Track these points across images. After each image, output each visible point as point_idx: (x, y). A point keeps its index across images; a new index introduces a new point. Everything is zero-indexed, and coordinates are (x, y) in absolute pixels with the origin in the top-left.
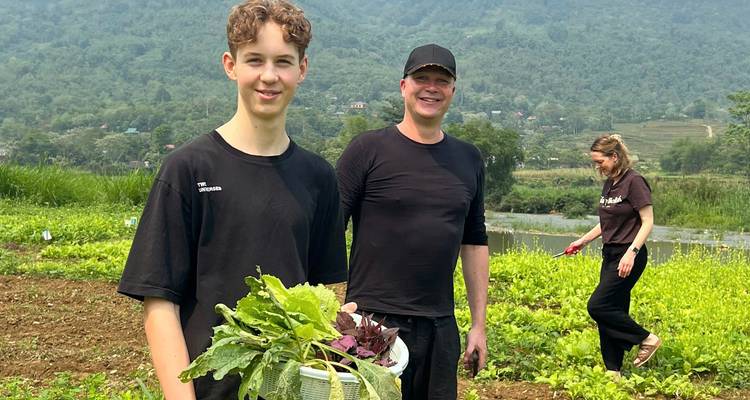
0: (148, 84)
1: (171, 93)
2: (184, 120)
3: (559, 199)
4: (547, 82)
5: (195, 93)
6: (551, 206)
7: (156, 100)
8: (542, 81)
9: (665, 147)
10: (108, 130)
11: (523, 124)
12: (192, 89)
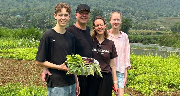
0: (23, 2)
1: (30, 5)
2: (34, 13)
3: (141, 39)
4: (139, 4)
5: (37, 5)
6: (139, 41)
7: (25, 7)
8: (138, 4)
9: (173, 24)
10: (11, 15)
11: (132, 17)
12: (36, 4)
